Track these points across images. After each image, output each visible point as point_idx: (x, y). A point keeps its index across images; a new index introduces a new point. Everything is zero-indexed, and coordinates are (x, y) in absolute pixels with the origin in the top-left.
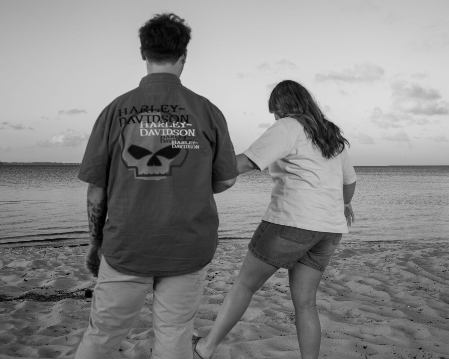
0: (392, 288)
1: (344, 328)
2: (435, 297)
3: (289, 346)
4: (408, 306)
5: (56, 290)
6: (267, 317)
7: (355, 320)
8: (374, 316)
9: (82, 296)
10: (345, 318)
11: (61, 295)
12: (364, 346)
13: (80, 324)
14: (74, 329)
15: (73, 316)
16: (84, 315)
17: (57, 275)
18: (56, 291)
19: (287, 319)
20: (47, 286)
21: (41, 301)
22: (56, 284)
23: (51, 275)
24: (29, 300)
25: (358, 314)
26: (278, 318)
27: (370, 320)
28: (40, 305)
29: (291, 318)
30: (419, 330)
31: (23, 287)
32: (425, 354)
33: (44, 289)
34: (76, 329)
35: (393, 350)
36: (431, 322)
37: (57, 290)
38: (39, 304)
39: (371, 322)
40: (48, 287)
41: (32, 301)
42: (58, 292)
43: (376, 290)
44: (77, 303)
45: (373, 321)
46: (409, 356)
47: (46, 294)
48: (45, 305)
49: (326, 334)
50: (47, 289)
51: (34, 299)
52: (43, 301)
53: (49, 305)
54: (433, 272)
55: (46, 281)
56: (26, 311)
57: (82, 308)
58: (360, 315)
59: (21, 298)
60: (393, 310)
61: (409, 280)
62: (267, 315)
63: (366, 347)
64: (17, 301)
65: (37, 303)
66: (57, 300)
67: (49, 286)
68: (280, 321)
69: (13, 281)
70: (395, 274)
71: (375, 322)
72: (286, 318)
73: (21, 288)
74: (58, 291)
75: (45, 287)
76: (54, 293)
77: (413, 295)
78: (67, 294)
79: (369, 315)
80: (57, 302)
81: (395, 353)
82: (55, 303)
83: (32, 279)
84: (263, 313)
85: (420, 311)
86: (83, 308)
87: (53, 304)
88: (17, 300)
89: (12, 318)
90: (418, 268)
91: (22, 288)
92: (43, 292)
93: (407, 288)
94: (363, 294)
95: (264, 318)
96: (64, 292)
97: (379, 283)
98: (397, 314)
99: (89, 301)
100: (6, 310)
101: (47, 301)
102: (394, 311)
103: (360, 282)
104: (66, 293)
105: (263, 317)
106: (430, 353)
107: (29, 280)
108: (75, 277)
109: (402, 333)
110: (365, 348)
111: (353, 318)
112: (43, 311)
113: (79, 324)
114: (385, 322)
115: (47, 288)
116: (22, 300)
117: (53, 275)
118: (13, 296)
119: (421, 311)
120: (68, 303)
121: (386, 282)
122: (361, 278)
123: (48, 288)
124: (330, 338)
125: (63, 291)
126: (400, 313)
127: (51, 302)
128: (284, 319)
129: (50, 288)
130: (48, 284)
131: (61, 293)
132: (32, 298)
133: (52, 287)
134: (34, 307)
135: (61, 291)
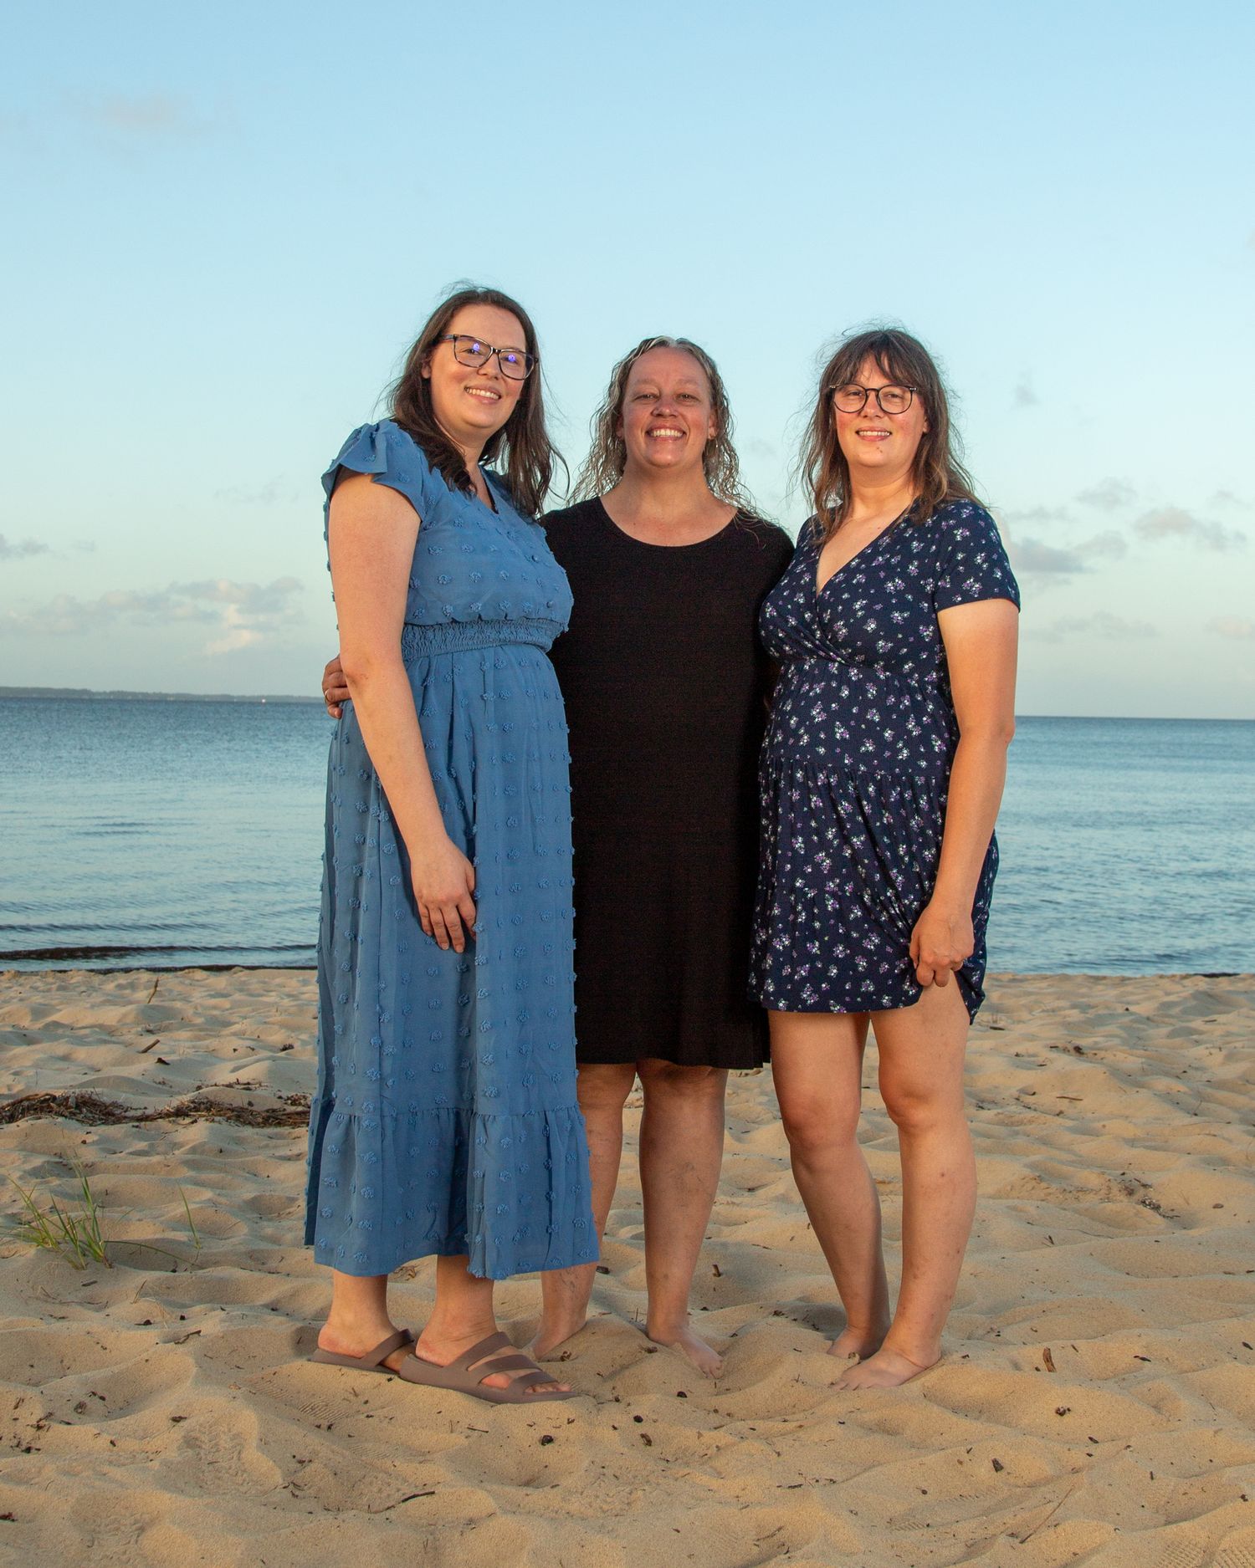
5: (280, 1094)
6: (1044, 1185)
17: (253, 1049)
18: (280, 1097)
20: (246, 1082)
21: (250, 1123)
22: (272, 1073)
23: (235, 1050)
24: (213, 1121)
26: (1082, 1189)
28: (255, 1137)
29: (1126, 1188)
31: (160, 1083)
33: (239, 1089)
37: (285, 1094)
38: (248, 1131)
40: (248, 1084)
41: (224, 1123)
42: (290, 1102)
47: (250, 1104)
48: (271, 1138)
50: (249, 1089)
51: (229, 1119)
52: (259, 1124)
53: (281, 1137)
55: (231, 1065)
56: (221, 1151)
59: (180, 1113)
62: (1040, 1179)
64: (170, 1122)
65: (241, 1129)
67: (252, 1082)
68: (1091, 1197)
69: (118, 1063)
72: (1109, 1188)
73: (155, 1085)
74: (288, 1099)
75: (238, 1083)
76: (277, 1105)
83: (181, 1060)
84: (1027, 1172)
87: (295, 1135)
88: (171, 1119)
89: (186, 1169)
91: (160, 1086)
92: (239, 1099)
95: (1033, 1188)
101: (271, 1125)
105: (1029, 1186)
107: (173, 1061)
112: (277, 1154)
115: (247, 1087)
116: (188, 1120)
117: (241, 1051)
118: (145, 1108)
123: (251, 1087)
127: (286, 1127)
128: (1103, 1191)
129: (257, 1085)
130: (244, 1075)
131: (300, 1104)
132: (220, 1116)
133: (263, 1084)
134: (239, 1141)
135: (296, 1098)
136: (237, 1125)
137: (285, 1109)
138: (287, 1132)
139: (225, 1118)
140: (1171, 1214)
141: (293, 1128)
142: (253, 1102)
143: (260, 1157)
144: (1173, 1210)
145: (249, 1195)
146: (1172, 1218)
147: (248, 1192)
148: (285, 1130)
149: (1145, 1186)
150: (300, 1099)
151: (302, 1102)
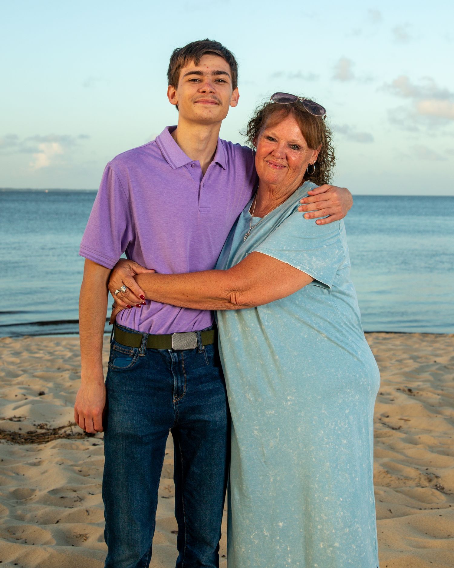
5: (34, 423)
6: (389, 476)
9: (79, 434)
11: (43, 431)
13: (98, 486)
14: (90, 493)
15: (81, 471)
16: (97, 469)
17: (25, 395)
18: (35, 425)
19: (423, 479)
21: (18, 443)
22: (32, 411)
23: (16, 396)
26: (407, 478)
28: (20, 451)
29: (428, 478)
33: (15, 421)
34: (93, 494)
37: (37, 423)
38: (17, 448)
40: (20, 417)
41: (5, 443)
42: (39, 427)
44: (78, 448)
47: (20, 429)
48: (27, 450)
50: (19, 421)
51: (8, 440)
52: (22, 442)
53: (33, 450)
55: (13, 405)
56: (2, 460)
57: (90, 456)
62: (387, 472)
65: (13, 446)
66: (44, 441)
67: (22, 416)
68: (411, 483)
72: (420, 478)
74: (39, 425)
75: (15, 417)
76: (33, 429)
78: (54, 429)
80: (45, 445)
82: (42, 446)
84: (381, 469)
86: (92, 456)
87: (39, 449)
92: (14, 427)
95: (384, 477)
96: (48, 427)
99: (96, 443)
101: (28, 443)
104: (52, 428)
105: (382, 476)
108: (56, 400)
112: (29, 462)
113: (96, 485)
115: (19, 419)
117: (20, 396)
120: (63, 446)
123: (21, 419)
125: (46, 425)
127: (35, 444)
128: (417, 480)
129: (24, 419)
130: (18, 413)
131: (44, 428)
132: (4, 439)
133: (27, 418)
134: (12, 453)
135: (42, 425)
136: (12, 445)
137: (36, 432)
138: (35, 447)
139: (6, 440)
140: (449, 492)
141: (39, 445)
142: (21, 428)
143: (20, 464)
144: (450, 490)
145: (12, 489)
146: (450, 494)
147: (12, 487)
148: (34, 446)
149: (437, 477)
150: (44, 426)
151: (45, 427)
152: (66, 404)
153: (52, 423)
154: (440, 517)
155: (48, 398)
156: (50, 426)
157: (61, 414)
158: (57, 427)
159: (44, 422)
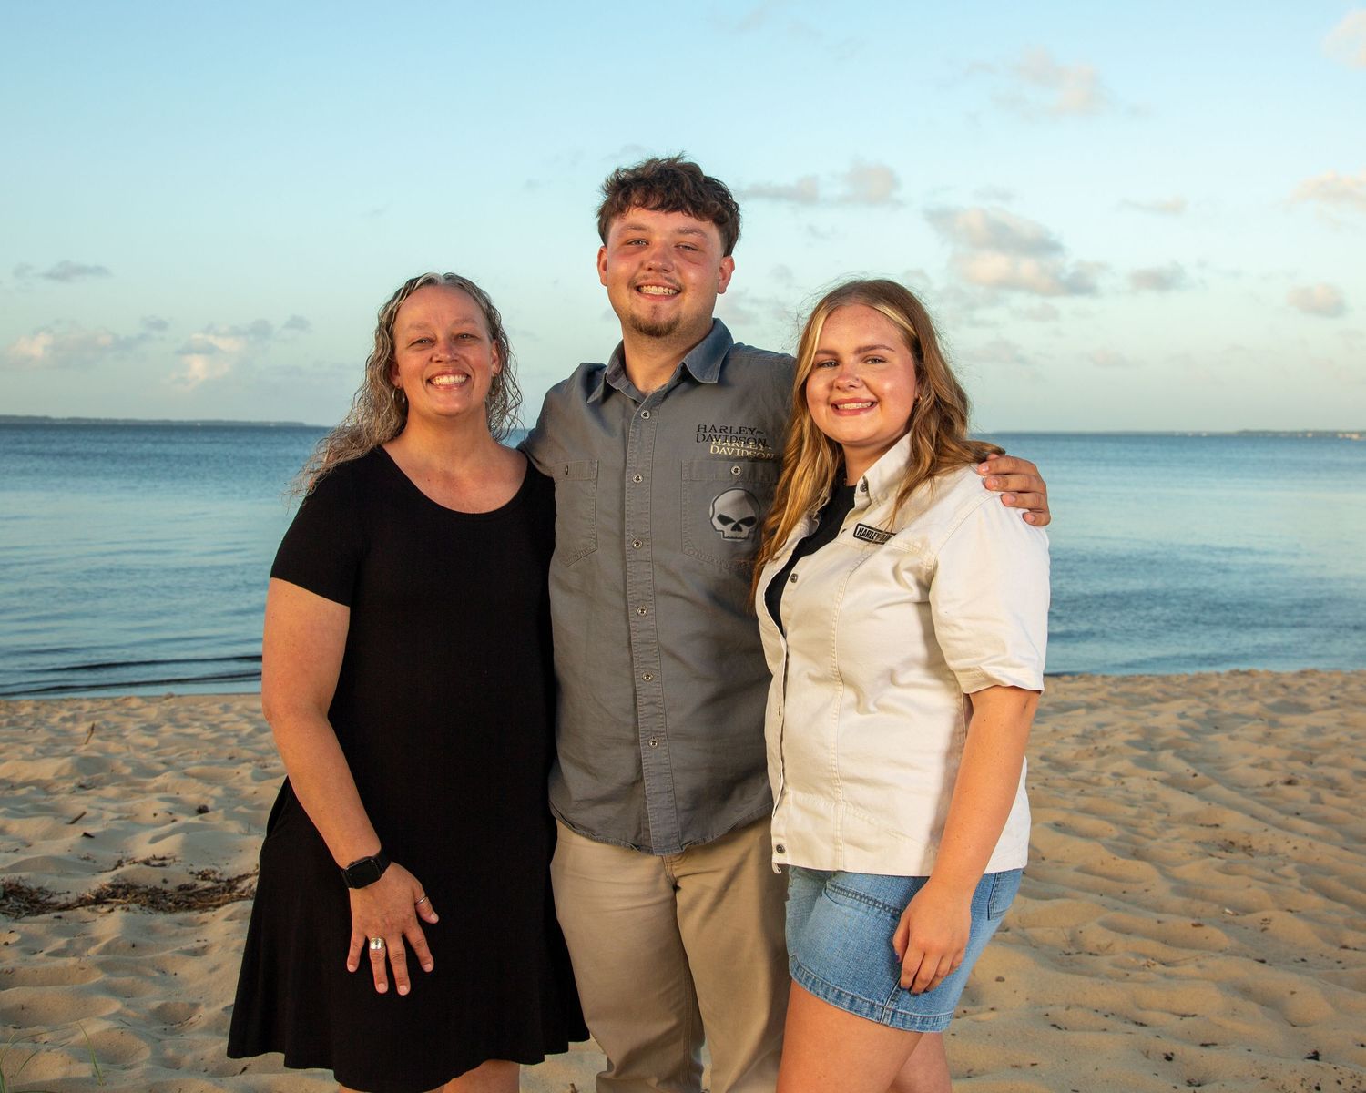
0: (1154, 846)
1: (1085, 993)
2: (1286, 877)
3: (956, 1058)
4: (1228, 911)
5: (191, 869)
7: (1104, 963)
8: (1152, 947)
10: (1069, 954)
11: (209, 884)
12: (1164, 1054)
17: (171, 814)
18: (192, 873)
20: (162, 856)
21: (162, 909)
22: (186, 846)
23: (155, 815)
24: (128, 910)
25: (1104, 942)
27: (1143, 961)
28: (167, 925)
30: (1293, 993)
31: (84, 859)
32: (1341, 1076)
33: (154, 866)
35: (1256, 1068)
36: (1303, 960)
37: (196, 869)
38: (160, 919)
39: (1149, 966)
40: (164, 859)
41: (139, 911)
42: (200, 877)
43: (1117, 857)
45: (1154, 965)
46: (1302, 1085)
47: (165, 881)
48: (180, 924)
49: (1047, 1015)
50: (163, 865)
51: (144, 905)
52: (170, 908)
53: (190, 923)
54: (1238, 787)
55: (150, 834)
56: (134, 946)
58: (1111, 945)
59: (100, 899)
60: (1194, 925)
61: (1190, 819)
63: (1170, 1056)
64: (89, 910)
65: (153, 916)
66: (210, 906)
67: (166, 856)
69: (47, 836)
70: (1146, 799)
71: (1159, 967)
73: (80, 861)
74: (199, 874)
75: (154, 858)
76: (188, 880)
77: (1226, 871)
78: (229, 881)
79: (1136, 942)
80: (214, 913)
81: (1263, 1078)
82: (207, 916)
83: (104, 832)
85: (1263, 926)
87: (202, 920)
88: (91, 907)
89: (99, 972)
90: (1195, 775)
91: (84, 862)
92: (153, 878)
93: (1197, 848)
94: (1080, 870)
96: (218, 876)
97: (1115, 832)
98: (1207, 938)
100: (70, 943)
101: (181, 909)
102: (1198, 930)
103: (1058, 826)
104: (225, 878)
106: (1355, 1072)
107: (98, 833)
108: (228, 822)
109: (1252, 1007)
110: (1169, 1058)
111: (1091, 954)
112: (184, 948)
114: (1191, 969)
115: (162, 862)
116: (106, 908)
117: (161, 816)
118: (69, 892)
119: (1267, 926)
121: (1131, 827)
122: (1060, 816)
123: (166, 862)
124: (1059, 1028)
125: (214, 872)
126: (1217, 935)
127: (195, 912)
129: (172, 860)
130: (161, 849)
131: (209, 879)
132: (135, 902)
133: (177, 859)
134: (151, 931)
135: (206, 872)
136: (150, 913)
137: (196, 885)
138: (195, 917)
139: (140, 905)
141: (201, 913)
142: (168, 879)
143: (167, 953)
145: (155, 1004)
147: (153, 999)
148: (194, 915)
150: (209, 874)
151: (212, 876)
152: (249, 830)
153: (225, 868)
154: (952, 1038)
155: (215, 818)
156: (221, 875)
157: (241, 851)
158: (235, 876)
159: (210, 868)
